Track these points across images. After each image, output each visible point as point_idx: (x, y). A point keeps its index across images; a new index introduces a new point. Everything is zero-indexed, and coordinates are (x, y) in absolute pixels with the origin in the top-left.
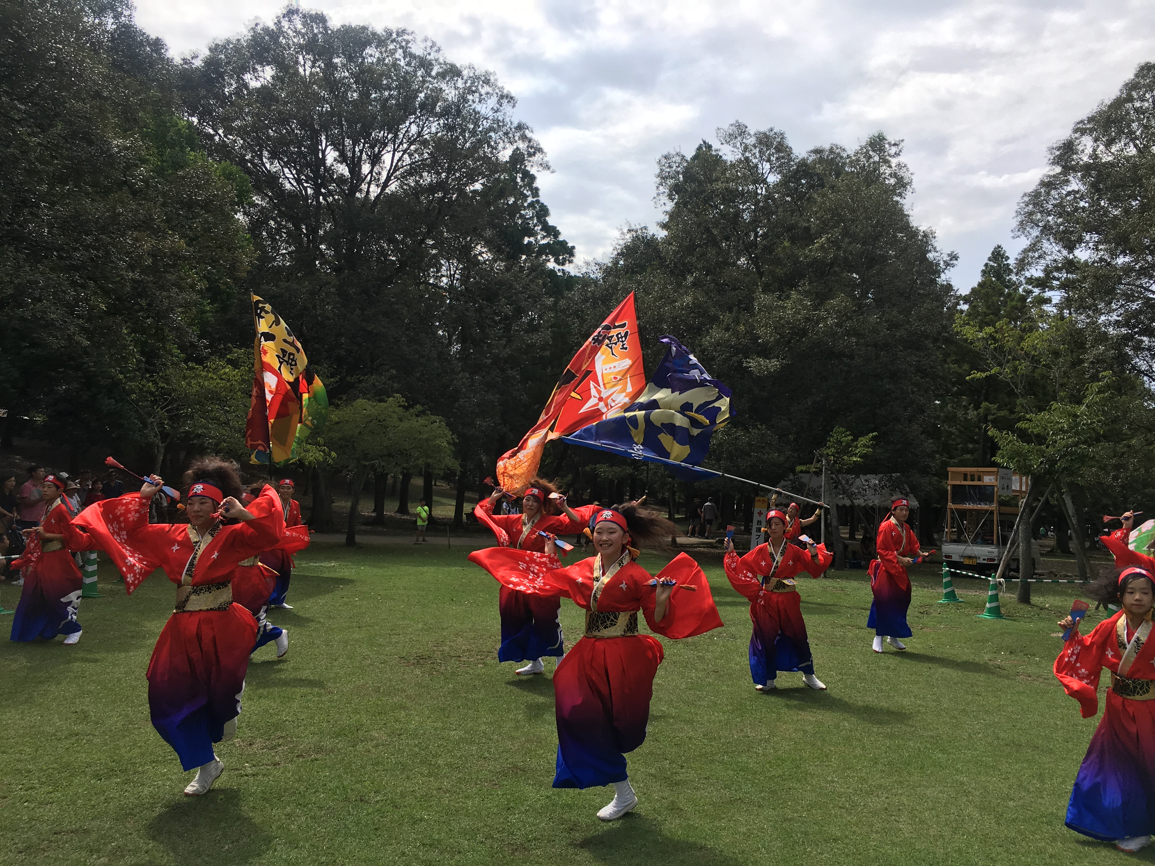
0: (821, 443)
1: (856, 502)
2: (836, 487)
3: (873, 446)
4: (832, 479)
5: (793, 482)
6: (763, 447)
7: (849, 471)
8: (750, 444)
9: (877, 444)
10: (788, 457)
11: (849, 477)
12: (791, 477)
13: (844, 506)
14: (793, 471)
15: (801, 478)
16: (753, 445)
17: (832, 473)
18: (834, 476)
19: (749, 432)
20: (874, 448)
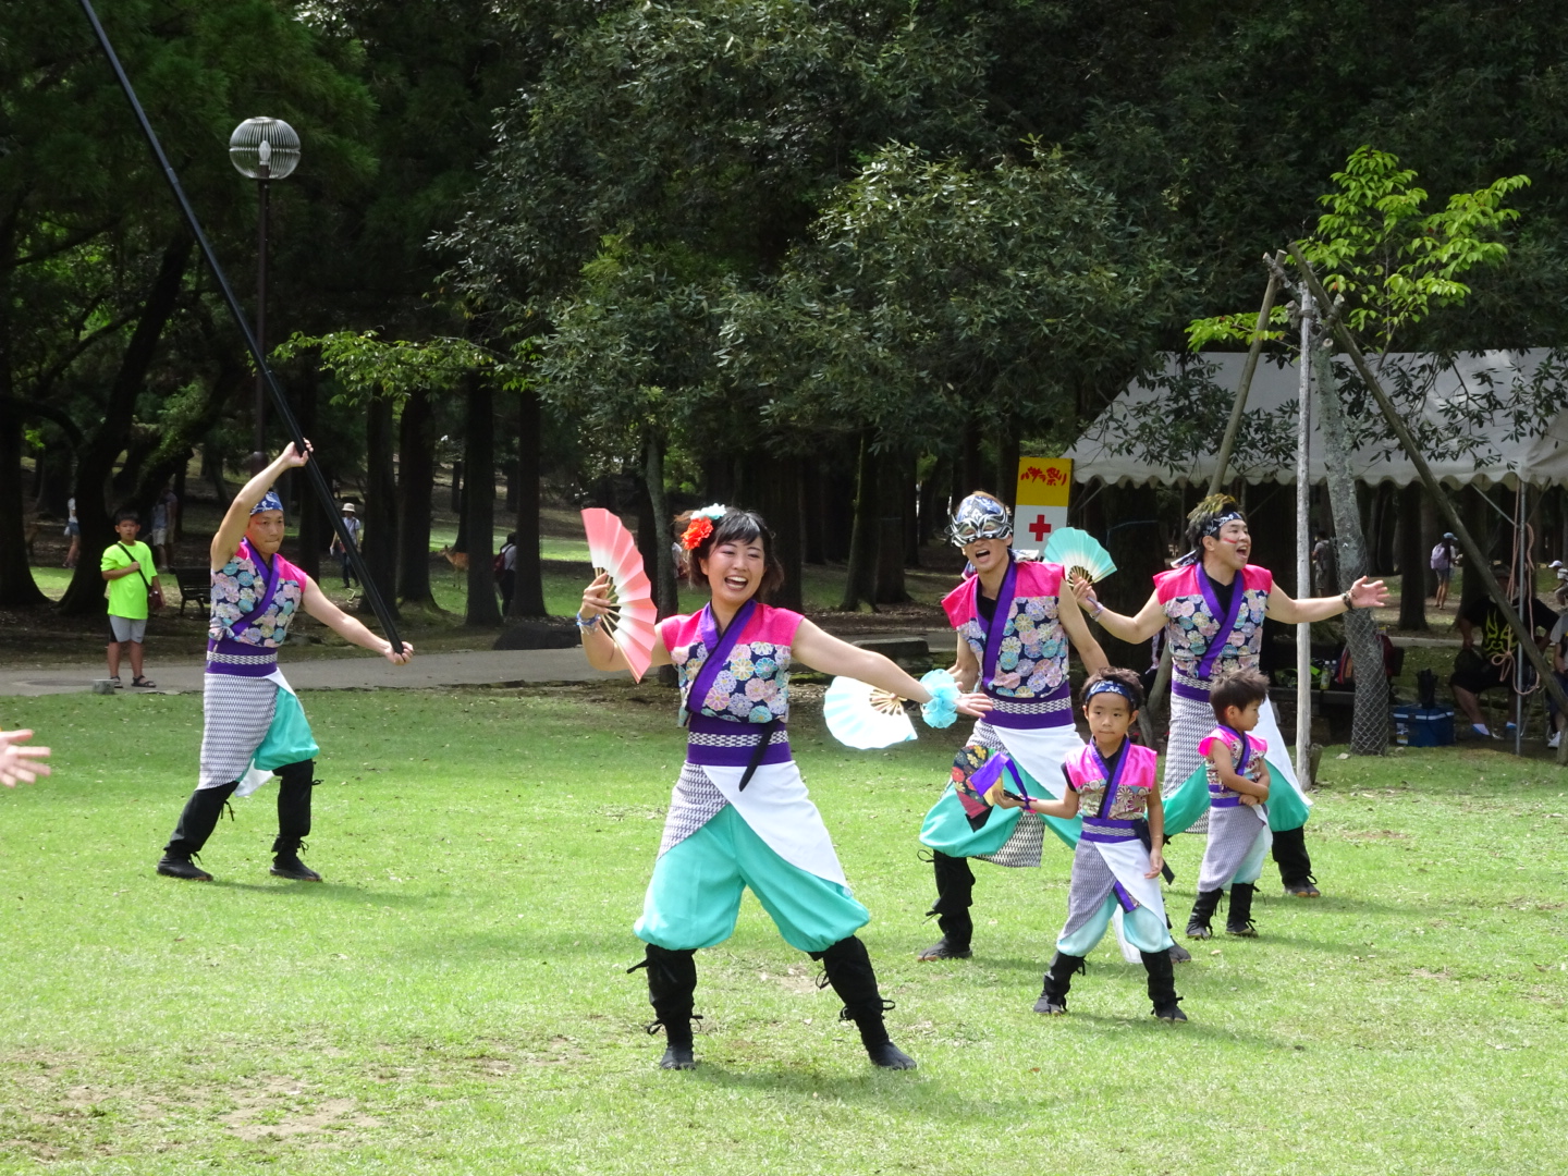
0: (1297, 218)
1: (1439, 469)
2: (1356, 408)
3: (1511, 232)
4: (1341, 371)
5: (1181, 389)
6: (1053, 242)
7: (1410, 339)
8: (997, 231)
9: (1524, 221)
10: (1158, 285)
11: (1412, 361)
12: (1172, 368)
13: (1387, 485)
14: (1175, 339)
15: (1212, 369)
16: (1007, 234)
17: (1339, 348)
18: (1346, 359)
19: (991, 177)
20: (1512, 241)
